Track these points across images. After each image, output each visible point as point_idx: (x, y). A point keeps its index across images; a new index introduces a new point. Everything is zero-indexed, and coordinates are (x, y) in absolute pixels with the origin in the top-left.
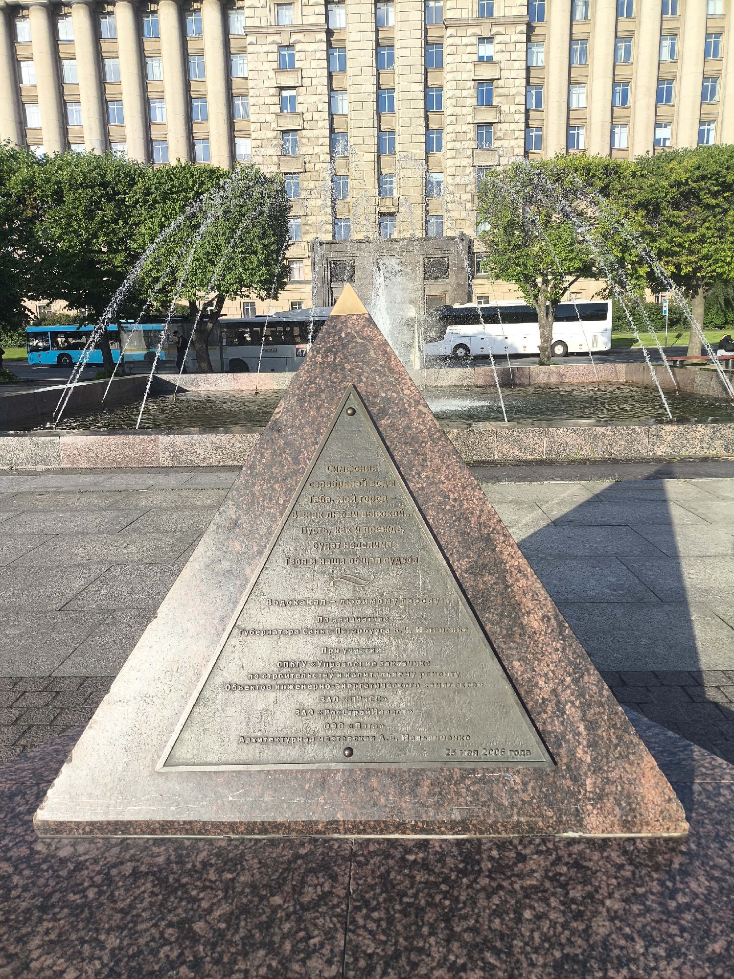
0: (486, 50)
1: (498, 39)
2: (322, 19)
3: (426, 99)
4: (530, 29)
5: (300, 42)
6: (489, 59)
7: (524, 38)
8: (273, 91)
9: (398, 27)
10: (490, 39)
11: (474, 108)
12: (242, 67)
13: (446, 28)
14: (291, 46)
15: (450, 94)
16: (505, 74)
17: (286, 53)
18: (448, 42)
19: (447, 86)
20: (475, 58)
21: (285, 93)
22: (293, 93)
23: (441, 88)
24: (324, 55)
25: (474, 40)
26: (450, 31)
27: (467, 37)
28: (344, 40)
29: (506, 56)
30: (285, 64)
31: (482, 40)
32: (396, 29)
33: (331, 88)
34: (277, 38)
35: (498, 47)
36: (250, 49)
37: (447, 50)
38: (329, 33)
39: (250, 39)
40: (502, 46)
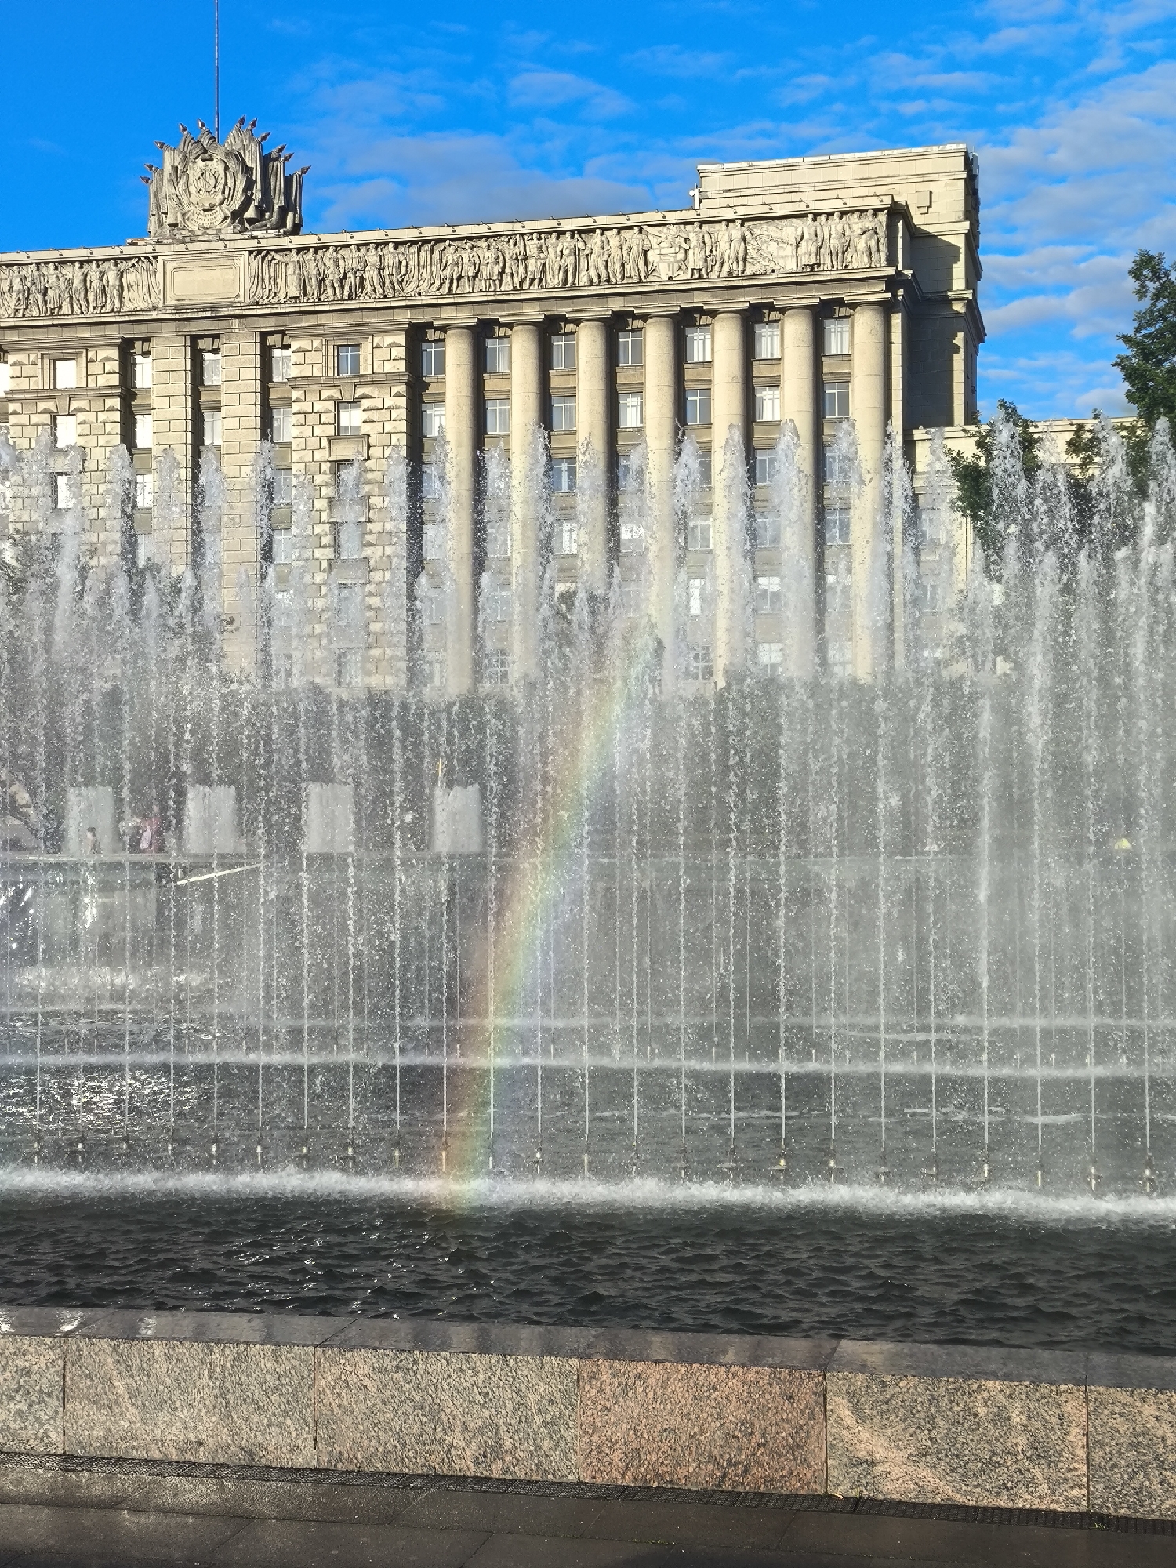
0: (350, 418)
1: (364, 403)
2: (114, 378)
4: (414, 389)
5: (83, 410)
6: (356, 430)
7: (401, 401)
9: (224, 387)
10: (354, 404)
11: (331, 500)
13: (292, 388)
14: (70, 416)
15: (296, 480)
16: (375, 452)
18: (292, 408)
19: (293, 469)
20: (331, 430)
23: (289, 471)
24: (117, 428)
25: (331, 405)
26: (295, 393)
27: (321, 402)
28: (150, 405)
29: (377, 427)
31: (343, 405)
32: (223, 390)
34: (50, 405)
35: (366, 415)
36: (12, 419)
37: (293, 419)
38: (127, 396)
39: (12, 407)
40: (371, 415)
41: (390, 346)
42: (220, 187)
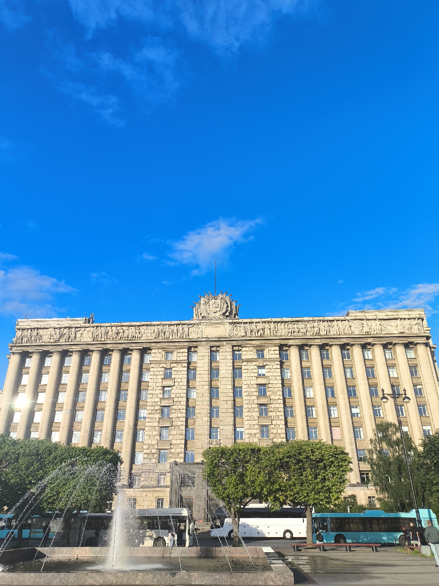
0: (262, 371)
1: (267, 367)
2: (186, 358)
3: (234, 393)
4: (282, 363)
5: (175, 367)
6: (264, 375)
7: (279, 367)
8: (160, 388)
9: (221, 361)
10: (263, 367)
11: (257, 397)
12: (146, 377)
13: (243, 362)
14: (171, 369)
15: (245, 390)
16: (271, 382)
17: (169, 371)
18: (244, 368)
19: (244, 387)
20: (256, 375)
21: (166, 389)
22: (170, 389)
23: (241, 387)
24: (186, 373)
25: (256, 367)
26: (244, 363)
27: (252, 366)
28: (196, 366)
29: (271, 374)
30: (167, 376)
31: (259, 367)
32: (220, 362)
33: (188, 386)
34: (164, 365)
35: (267, 370)
36: (151, 369)
37: (243, 371)
38: (189, 363)
39: (152, 366)
40: (269, 370)
41: (274, 350)
42: (219, 307)
